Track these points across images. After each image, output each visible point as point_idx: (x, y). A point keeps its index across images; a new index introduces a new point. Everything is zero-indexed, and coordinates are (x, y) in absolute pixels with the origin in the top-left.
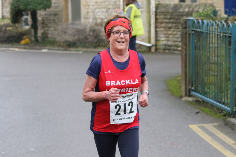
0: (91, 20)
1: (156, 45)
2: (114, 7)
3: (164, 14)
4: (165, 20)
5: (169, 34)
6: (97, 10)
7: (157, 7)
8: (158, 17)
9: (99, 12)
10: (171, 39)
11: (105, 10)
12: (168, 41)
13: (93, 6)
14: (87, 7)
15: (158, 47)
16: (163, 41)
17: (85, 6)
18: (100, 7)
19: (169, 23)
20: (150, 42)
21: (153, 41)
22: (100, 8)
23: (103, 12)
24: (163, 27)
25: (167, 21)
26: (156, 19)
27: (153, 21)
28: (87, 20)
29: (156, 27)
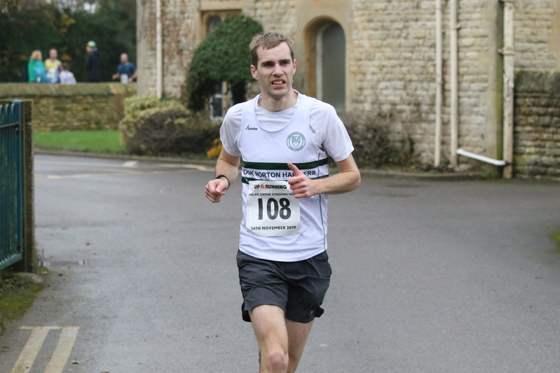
0: (367, 107)
1: (514, 164)
2: (422, 77)
3: (534, 94)
4: (535, 109)
5: (543, 140)
6: (382, 85)
7: (518, 79)
8: (520, 101)
9: (387, 88)
10: (547, 151)
11: (400, 84)
12: (543, 154)
13: (374, 74)
14: (360, 77)
15: (519, 168)
16: (530, 154)
17: (355, 73)
18: (388, 76)
19: (544, 115)
20: (500, 158)
21: (508, 155)
22: (390, 80)
23: (395, 89)
24: (531, 125)
25: (541, 110)
26: (516, 106)
27: (508, 110)
28: (360, 106)
29: (515, 124)
